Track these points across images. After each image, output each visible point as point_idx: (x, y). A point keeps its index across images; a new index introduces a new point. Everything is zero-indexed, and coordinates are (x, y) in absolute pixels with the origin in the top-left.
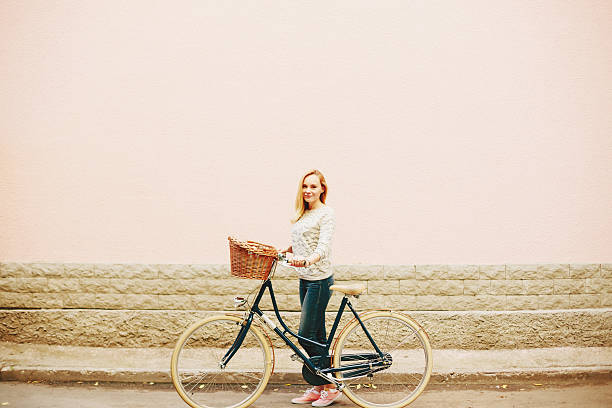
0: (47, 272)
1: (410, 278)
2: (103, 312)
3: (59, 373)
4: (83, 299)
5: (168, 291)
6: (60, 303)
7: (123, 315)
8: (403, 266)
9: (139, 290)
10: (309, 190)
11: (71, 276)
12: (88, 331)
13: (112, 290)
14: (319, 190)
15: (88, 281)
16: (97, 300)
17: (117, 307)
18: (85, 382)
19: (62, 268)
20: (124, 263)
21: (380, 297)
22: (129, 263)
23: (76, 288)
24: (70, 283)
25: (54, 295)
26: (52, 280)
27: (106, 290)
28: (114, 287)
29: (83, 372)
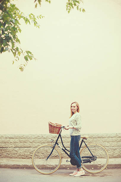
0: (10, 137)
1: (115, 137)
2: (26, 149)
3: (14, 165)
4: (20, 145)
5: (45, 142)
6: (13, 146)
7: (32, 149)
8: (113, 134)
9: (36, 142)
10: (73, 108)
11: (17, 138)
12: (21, 154)
13: (28, 142)
14: (76, 108)
15: (21, 140)
16: (24, 145)
17: (30, 147)
18: (22, 168)
19: (14, 136)
20: (32, 134)
21: (107, 143)
22: (33, 134)
23: (18, 141)
24: (16, 140)
25: (12, 144)
26: (11, 139)
27: (27, 142)
28: (29, 141)
29: (21, 165)
